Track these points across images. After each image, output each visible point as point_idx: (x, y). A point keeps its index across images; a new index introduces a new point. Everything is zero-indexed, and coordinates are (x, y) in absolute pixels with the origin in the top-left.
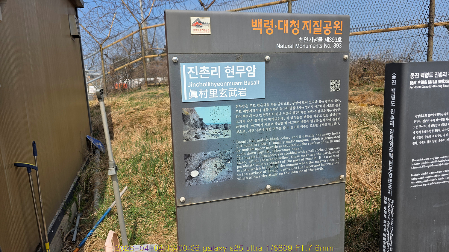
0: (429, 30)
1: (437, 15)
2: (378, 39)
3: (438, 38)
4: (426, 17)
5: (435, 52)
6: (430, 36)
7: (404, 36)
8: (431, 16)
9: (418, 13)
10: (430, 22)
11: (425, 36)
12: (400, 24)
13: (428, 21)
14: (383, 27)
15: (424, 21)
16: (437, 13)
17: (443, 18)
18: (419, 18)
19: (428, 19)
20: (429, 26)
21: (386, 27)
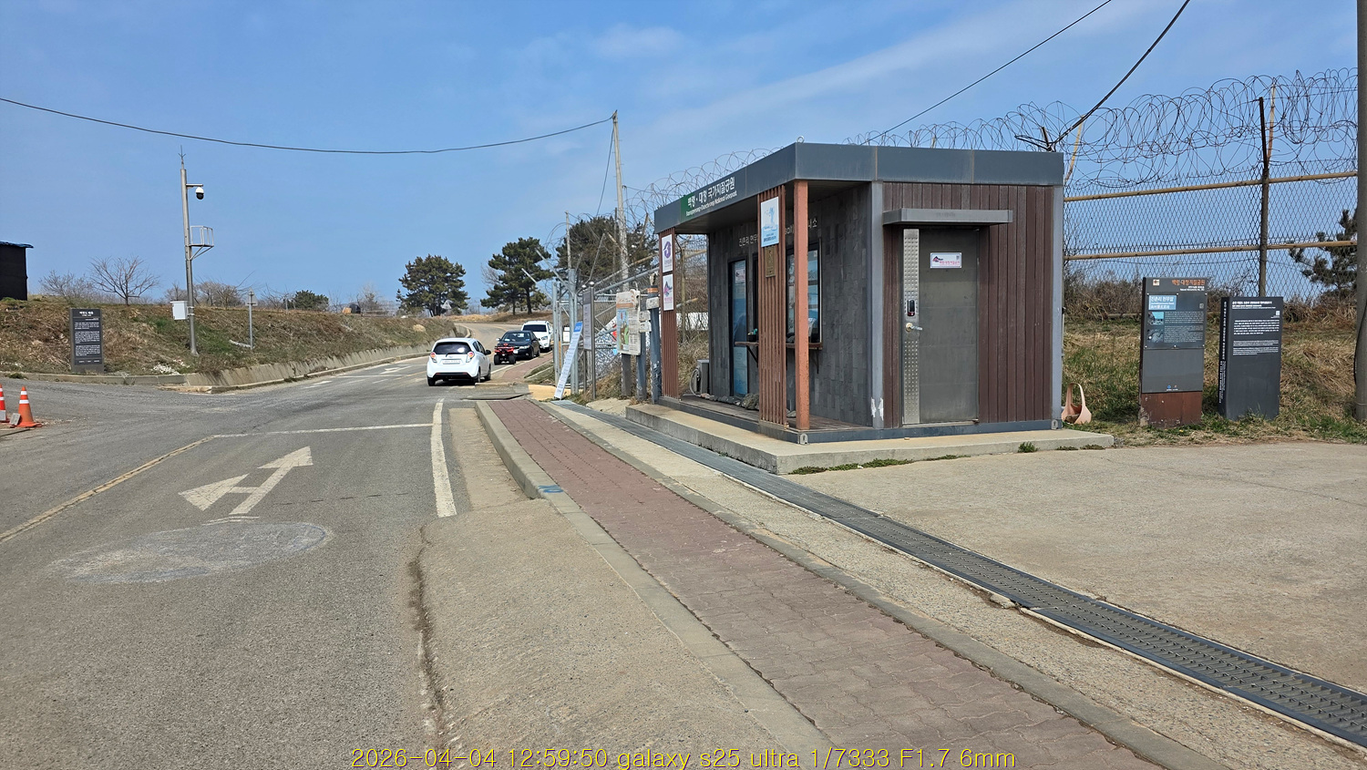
0: (1261, 254)
1: (1271, 236)
2: (1193, 262)
3: (1272, 265)
4: (1257, 236)
5: (1269, 282)
6: (1262, 261)
7: (1229, 260)
8: (1263, 236)
9: (1246, 231)
10: (1262, 244)
11: (1256, 261)
12: (1222, 243)
13: (1259, 243)
14: (1200, 247)
15: (1254, 242)
16: (1270, 233)
17: (1278, 240)
18: (1248, 238)
19: (1259, 241)
20: (1262, 248)
21: (1204, 247)
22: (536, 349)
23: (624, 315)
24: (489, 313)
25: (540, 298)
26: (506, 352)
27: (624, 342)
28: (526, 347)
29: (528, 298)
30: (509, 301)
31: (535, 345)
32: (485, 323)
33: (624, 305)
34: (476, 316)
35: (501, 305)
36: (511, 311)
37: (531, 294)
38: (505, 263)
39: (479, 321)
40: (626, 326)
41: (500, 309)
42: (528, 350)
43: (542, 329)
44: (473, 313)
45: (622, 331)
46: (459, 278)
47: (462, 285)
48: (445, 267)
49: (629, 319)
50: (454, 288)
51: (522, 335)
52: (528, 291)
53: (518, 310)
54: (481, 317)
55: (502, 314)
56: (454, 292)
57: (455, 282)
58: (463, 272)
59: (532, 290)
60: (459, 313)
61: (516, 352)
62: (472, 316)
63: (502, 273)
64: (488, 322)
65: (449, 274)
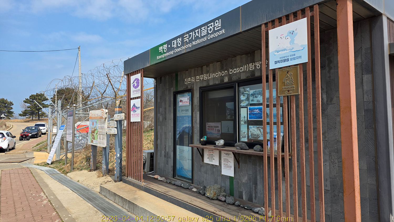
22: (40, 134)
23: (95, 123)
24: (22, 119)
25: (43, 114)
26: (25, 135)
27: (94, 139)
28: (35, 133)
29: (39, 114)
30: (31, 115)
31: (39, 132)
32: (20, 122)
33: (95, 118)
34: (17, 120)
35: (27, 116)
36: (31, 118)
37: (40, 113)
38: (30, 101)
39: (18, 122)
40: (96, 130)
41: (27, 118)
42: (36, 134)
43: (43, 125)
44: (16, 119)
45: (93, 132)
46: (11, 106)
47: (12, 108)
48: (5, 102)
49: (98, 125)
50: (8, 110)
51: (34, 128)
52: (39, 112)
53: (34, 118)
54: (19, 120)
55: (28, 119)
56: (8, 111)
57: (9, 107)
58: (13, 104)
59: (40, 111)
60: (9, 119)
61: (30, 135)
62: (15, 120)
63: (29, 105)
64: (21, 122)
65: (7, 105)
